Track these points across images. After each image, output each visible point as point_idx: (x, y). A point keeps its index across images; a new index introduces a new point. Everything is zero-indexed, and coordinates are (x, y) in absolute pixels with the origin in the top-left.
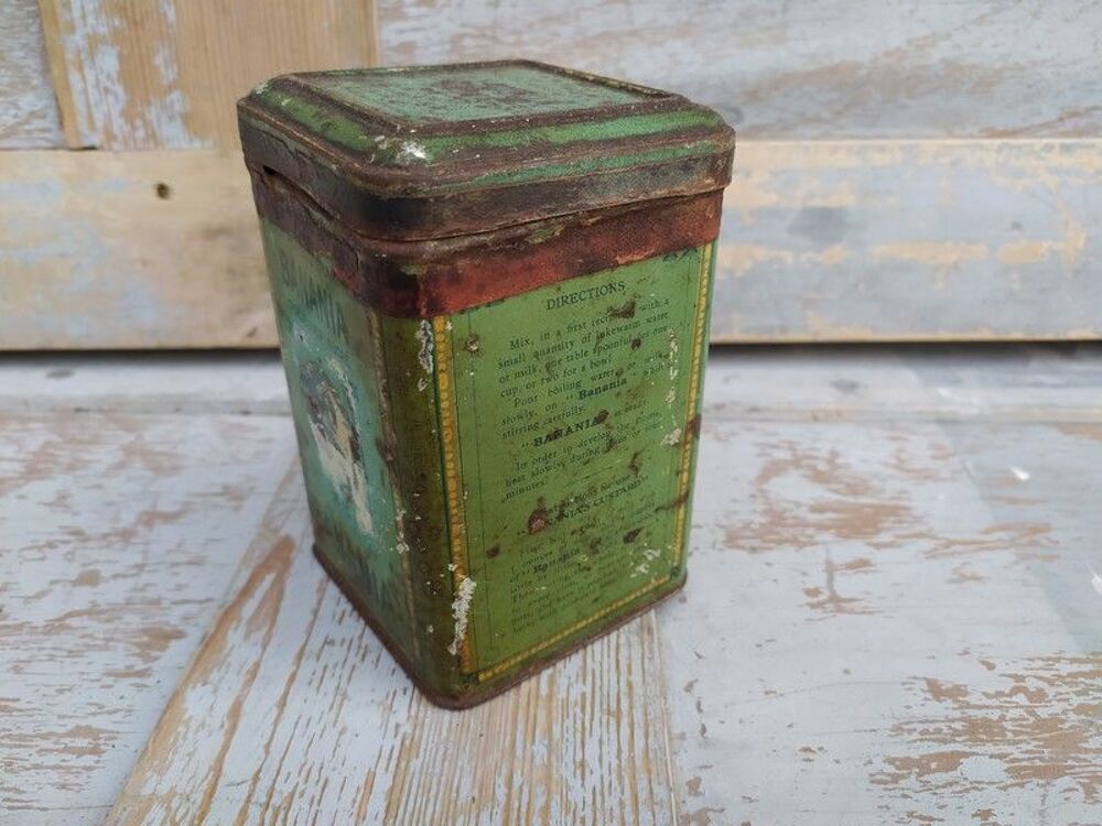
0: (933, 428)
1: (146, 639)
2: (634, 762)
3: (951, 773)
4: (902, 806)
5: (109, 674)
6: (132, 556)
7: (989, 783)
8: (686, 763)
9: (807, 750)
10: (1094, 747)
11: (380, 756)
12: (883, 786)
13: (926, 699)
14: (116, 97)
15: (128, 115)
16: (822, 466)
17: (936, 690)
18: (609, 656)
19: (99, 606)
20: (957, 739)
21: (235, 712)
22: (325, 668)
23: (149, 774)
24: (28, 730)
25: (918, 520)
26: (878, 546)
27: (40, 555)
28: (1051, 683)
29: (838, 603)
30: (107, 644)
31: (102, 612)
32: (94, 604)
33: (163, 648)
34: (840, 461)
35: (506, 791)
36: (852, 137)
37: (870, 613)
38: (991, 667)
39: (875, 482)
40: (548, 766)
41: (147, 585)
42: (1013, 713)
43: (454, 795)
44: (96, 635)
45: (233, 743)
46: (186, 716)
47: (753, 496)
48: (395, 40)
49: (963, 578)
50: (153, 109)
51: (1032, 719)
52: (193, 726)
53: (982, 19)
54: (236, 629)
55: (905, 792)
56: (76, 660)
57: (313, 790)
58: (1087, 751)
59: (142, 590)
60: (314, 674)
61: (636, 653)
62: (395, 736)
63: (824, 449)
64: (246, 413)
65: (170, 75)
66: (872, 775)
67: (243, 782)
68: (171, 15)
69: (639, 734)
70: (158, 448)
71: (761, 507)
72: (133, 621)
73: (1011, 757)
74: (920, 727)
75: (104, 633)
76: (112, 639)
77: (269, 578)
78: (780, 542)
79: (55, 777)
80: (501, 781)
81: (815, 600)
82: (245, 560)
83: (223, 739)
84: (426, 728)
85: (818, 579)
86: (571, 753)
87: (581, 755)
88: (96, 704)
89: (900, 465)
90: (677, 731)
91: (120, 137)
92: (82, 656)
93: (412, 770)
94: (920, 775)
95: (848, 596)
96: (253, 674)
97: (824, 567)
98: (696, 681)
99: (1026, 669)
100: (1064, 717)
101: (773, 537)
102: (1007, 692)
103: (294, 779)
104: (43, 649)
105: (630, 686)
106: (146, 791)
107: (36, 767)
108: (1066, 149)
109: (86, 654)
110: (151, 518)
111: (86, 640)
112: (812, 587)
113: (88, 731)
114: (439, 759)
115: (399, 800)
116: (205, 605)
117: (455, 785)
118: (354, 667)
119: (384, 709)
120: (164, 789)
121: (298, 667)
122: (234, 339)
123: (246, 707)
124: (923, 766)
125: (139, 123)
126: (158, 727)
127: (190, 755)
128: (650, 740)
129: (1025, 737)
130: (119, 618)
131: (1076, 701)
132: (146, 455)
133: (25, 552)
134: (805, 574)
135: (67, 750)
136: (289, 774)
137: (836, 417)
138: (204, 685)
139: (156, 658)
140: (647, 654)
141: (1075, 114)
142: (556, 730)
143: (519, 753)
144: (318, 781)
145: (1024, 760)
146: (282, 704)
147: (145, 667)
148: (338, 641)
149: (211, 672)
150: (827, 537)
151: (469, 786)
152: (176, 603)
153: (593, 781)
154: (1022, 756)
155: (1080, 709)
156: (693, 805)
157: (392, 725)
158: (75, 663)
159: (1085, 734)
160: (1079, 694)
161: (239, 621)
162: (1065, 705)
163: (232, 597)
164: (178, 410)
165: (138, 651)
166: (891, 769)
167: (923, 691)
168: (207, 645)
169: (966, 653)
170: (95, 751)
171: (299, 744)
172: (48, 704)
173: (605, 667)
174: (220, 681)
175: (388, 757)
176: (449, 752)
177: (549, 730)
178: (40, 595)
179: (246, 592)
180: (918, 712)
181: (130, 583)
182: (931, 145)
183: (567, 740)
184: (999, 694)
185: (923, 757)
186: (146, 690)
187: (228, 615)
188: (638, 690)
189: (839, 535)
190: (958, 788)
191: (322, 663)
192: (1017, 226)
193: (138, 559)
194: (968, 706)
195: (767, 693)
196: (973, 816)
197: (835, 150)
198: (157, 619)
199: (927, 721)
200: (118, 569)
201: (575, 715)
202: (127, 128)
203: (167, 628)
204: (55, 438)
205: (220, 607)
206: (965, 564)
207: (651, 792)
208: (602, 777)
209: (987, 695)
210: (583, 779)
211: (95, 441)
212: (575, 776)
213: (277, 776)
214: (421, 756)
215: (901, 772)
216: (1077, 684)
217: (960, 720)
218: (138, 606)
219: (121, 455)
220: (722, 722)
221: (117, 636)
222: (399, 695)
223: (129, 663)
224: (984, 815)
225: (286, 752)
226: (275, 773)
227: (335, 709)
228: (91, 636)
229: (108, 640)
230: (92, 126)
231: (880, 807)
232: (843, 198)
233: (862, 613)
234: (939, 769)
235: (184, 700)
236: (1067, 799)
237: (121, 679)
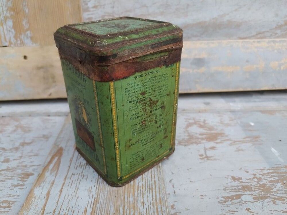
0: (229, 113)
1: (23, 176)
2: (157, 201)
3: (239, 200)
4: (227, 209)
5: (12, 186)
6: (18, 154)
7: (249, 201)
8: (170, 201)
9: (202, 196)
10: (274, 191)
11: (88, 204)
12: (222, 204)
13: (231, 181)
14: (12, 32)
15: (16, 37)
16: (202, 124)
17: (234, 179)
18: (149, 174)
20: (240, 191)
21: (48, 194)
22: (73, 181)
23: (24, 212)
25: (227, 136)
26: (217, 143)
28: (263, 175)
29: (207, 158)
31: (10, 169)
32: (8, 167)
33: (28, 178)
34: (206, 122)
35: (123, 211)
36: (205, 40)
37: (216, 160)
38: (248, 172)
39: (215, 127)
40: (134, 203)
41: (23, 162)
42: (254, 183)
43: (109, 213)
44: (9, 176)
45: (48, 202)
46: (35, 196)
47: (184, 132)
48: (87, 17)
49: (239, 150)
50: (22, 36)
51: (258, 185)
52: (37, 198)
53: (236, 10)
54: (48, 172)
55: (228, 205)
57: (70, 213)
58: (273, 192)
59: (21, 163)
60: (69, 183)
61: (156, 173)
62: (92, 198)
63: (202, 120)
64: (49, 116)
65: (27, 27)
66: (219, 201)
67: (51, 213)
68: (27, 11)
69: (158, 194)
70: (25, 126)
71: (187, 134)
72: (19, 171)
73: (254, 195)
74: (230, 188)
75: (11, 175)
77: (56, 158)
78: (192, 143)
80: (121, 208)
81: (201, 157)
82: (50, 154)
83: (45, 201)
84: (101, 196)
85: (202, 152)
86: (140, 200)
87: (143, 200)
88: (9, 194)
89: (222, 123)
90: (167, 193)
91: (13, 43)
92: (4, 181)
93: (97, 207)
94: (231, 200)
95: (210, 156)
96: (53, 184)
97: (203, 149)
98: (172, 179)
99: (256, 172)
100: (266, 184)
102: (252, 178)
103: (65, 211)
105: (155, 181)
108: (259, 42)
109: (6, 181)
110: (23, 144)
111: (5, 177)
112: (201, 154)
113: (7, 202)
114: (105, 203)
116: (39, 166)
117: (109, 210)
118: (80, 181)
119: (89, 191)
121: (65, 182)
122: (45, 96)
123: (51, 192)
124: (232, 198)
125: (18, 39)
126: (27, 199)
127: (36, 206)
128: (161, 195)
129: (257, 189)
130: (15, 171)
131: (269, 179)
132: (22, 128)
134: (199, 151)
136: (64, 210)
137: (205, 111)
138: (39, 187)
139: (26, 181)
140: (159, 173)
141: (260, 33)
142: (136, 194)
143: (126, 200)
144: (71, 211)
145: (257, 195)
146: (61, 191)
147: (22, 183)
148: (76, 174)
149: (41, 184)
150: (204, 141)
151: (113, 210)
152: (31, 166)
153: (146, 207)
154: (256, 194)
155: (270, 182)
156: (173, 212)
157: (91, 195)
158: (3, 183)
159: (272, 188)
160: (269, 178)
161: (48, 170)
162: (267, 181)
163: (46, 164)
164: (30, 116)
165: (20, 179)
166: (224, 199)
167: (231, 179)
168: (40, 177)
169: (241, 169)
170: (9, 207)
171: (66, 202)
173: (148, 177)
174: (44, 186)
175: (91, 203)
176: (107, 201)
177: (134, 195)
179: (50, 162)
180: (230, 184)
181: (18, 161)
182: (225, 42)
183: (139, 196)
184: (250, 179)
185: (232, 196)
186: (23, 190)
187: (45, 168)
188: (157, 182)
189: (207, 141)
190: (241, 203)
191: (72, 179)
192: (247, 61)
193: (20, 155)
194: (242, 182)
195: (190, 182)
196: (245, 210)
197: (201, 43)
198: (26, 170)
199: (232, 187)
200: (15, 158)
201: (141, 190)
202: (15, 41)
203: (29, 173)
205: (43, 166)
206: (239, 146)
207: (162, 208)
208: (148, 206)
209: (247, 179)
210: (143, 206)
211: (8, 124)
212: (141, 206)
213: (60, 210)
214: (100, 203)
215: (226, 200)
216: (269, 175)
217: (240, 186)
218: (20, 167)
219: (15, 128)
220: (179, 190)
221: (15, 176)
222: (93, 187)
223: (18, 183)
224: (248, 209)
225: (62, 204)
226: (60, 209)
227: (76, 192)
228: (7, 176)
229: (12, 177)
230: (6, 40)
231: (221, 209)
232: (204, 55)
233: (214, 160)
234: (236, 199)
235: (34, 192)
236: (269, 204)
237: (16, 187)
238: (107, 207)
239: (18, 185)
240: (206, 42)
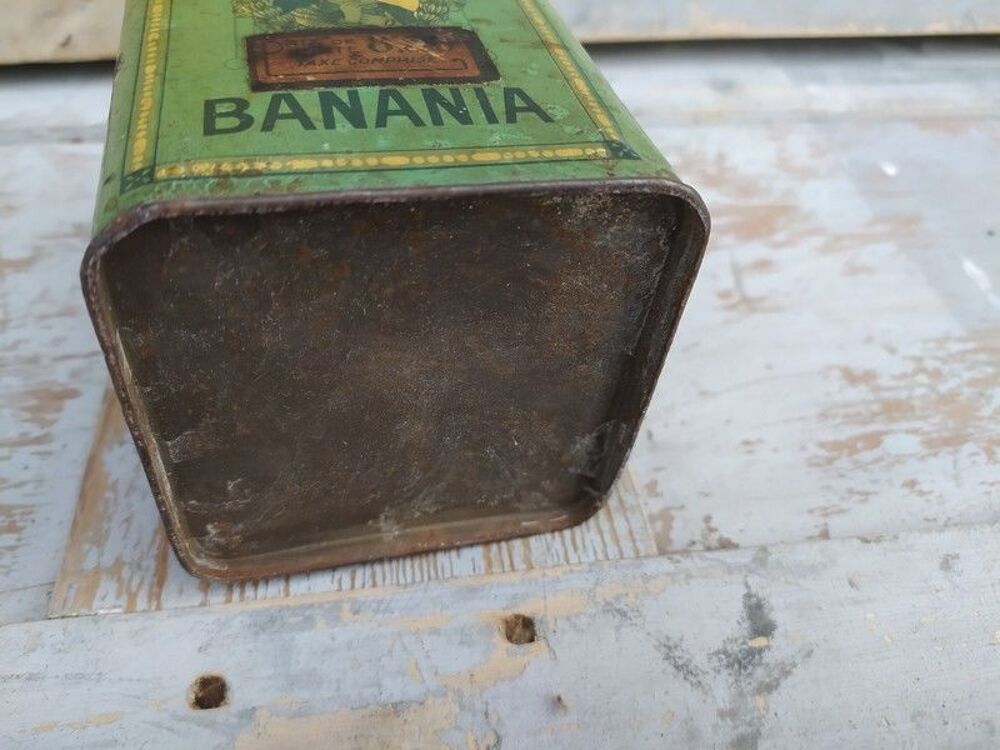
0: (807, 126)
1: (34, 402)
3: (876, 451)
4: (841, 485)
7: (909, 456)
8: (641, 468)
9: (747, 443)
10: (986, 415)
12: (819, 469)
13: (842, 386)
16: (712, 169)
17: (851, 377)
20: (876, 419)
23: (86, 547)
25: (806, 217)
26: (778, 246)
28: (944, 361)
29: (750, 304)
33: (59, 410)
34: (728, 163)
37: (779, 310)
38: (894, 351)
39: (763, 184)
41: (17, 342)
42: (919, 391)
49: (856, 270)
51: (933, 396)
52: (122, 491)
55: (841, 472)
58: (981, 419)
63: (711, 153)
64: (77, 140)
66: (808, 460)
72: (13, 383)
73: (922, 431)
74: (841, 412)
81: (727, 302)
85: (728, 282)
89: (783, 163)
94: (851, 454)
95: (758, 296)
97: (729, 269)
99: (922, 351)
100: (958, 391)
102: (909, 373)
106: (89, 566)
112: (723, 289)
116: (92, 358)
120: (108, 561)
122: (43, 51)
124: (850, 447)
129: (931, 412)
131: (967, 375)
134: (715, 277)
137: (718, 118)
139: (52, 422)
145: (933, 432)
147: (41, 433)
150: (729, 239)
152: (57, 359)
154: (931, 429)
155: (972, 383)
156: (655, 506)
159: (978, 404)
160: (969, 369)
162: (959, 380)
165: (28, 415)
166: (822, 453)
167: (839, 379)
169: (870, 340)
170: (12, 528)
180: (837, 398)
184: (904, 376)
185: (850, 439)
186: (51, 457)
189: (738, 237)
190: (884, 463)
194: (878, 389)
195: (702, 394)
196: (902, 486)
198: (40, 378)
199: (847, 406)
203: (57, 388)
206: (855, 256)
207: (621, 499)
209: (894, 377)
215: (832, 454)
216: (965, 361)
217: (875, 402)
218: (14, 367)
220: (667, 426)
223: (23, 430)
224: (912, 484)
231: (822, 488)
233: (773, 311)
234: (866, 448)
235: (103, 464)
236: (974, 462)
237: (18, 449)
239: (24, 441)
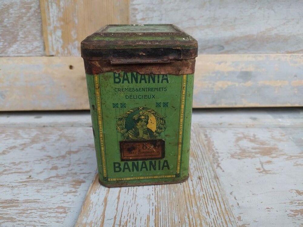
0: (279, 129)
1: (74, 183)
2: (223, 212)
4: (299, 222)
5: (65, 192)
6: (66, 162)
8: (236, 212)
9: (268, 208)
11: (150, 211)
12: (292, 217)
13: (297, 195)
14: (60, 42)
15: (63, 47)
16: (252, 138)
17: (299, 193)
19: (58, 175)
21: (106, 200)
22: (129, 189)
23: (83, 217)
24: (44, 207)
25: (281, 151)
26: (273, 157)
27: (39, 162)
29: (266, 172)
30: (63, 185)
31: (60, 176)
33: (80, 185)
34: (256, 137)
35: (188, 220)
36: (253, 53)
37: (275, 174)
39: (267, 142)
40: (199, 213)
41: (72, 169)
43: (174, 221)
44: (59, 182)
45: (107, 208)
46: (92, 202)
47: (235, 146)
49: (297, 165)
50: (70, 46)
52: (94, 204)
53: (284, 24)
55: (299, 219)
56: (55, 189)
57: (133, 220)
60: (126, 190)
61: (215, 184)
62: (153, 206)
63: (252, 134)
64: (91, 127)
65: (75, 37)
66: (288, 214)
67: (112, 219)
68: (76, 21)
69: (222, 204)
70: (69, 135)
71: (238, 148)
72: (70, 178)
74: (298, 202)
75: (62, 182)
76: (64, 183)
78: (246, 157)
79: (55, 219)
80: (186, 217)
81: (260, 171)
83: (103, 208)
84: (161, 204)
85: (259, 166)
86: (204, 209)
87: (207, 210)
88: (63, 200)
89: (273, 138)
90: (231, 204)
91: (61, 53)
92: (57, 188)
93: (160, 214)
94: (301, 214)
95: (268, 170)
96: (108, 190)
97: (259, 163)
98: (233, 192)
101: (244, 155)
103: (126, 218)
104: (45, 186)
106: (84, 222)
107: (49, 217)
109: (57, 187)
110: (70, 153)
111: (56, 184)
112: (258, 168)
113: (62, 207)
114: (167, 212)
115: (158, 223)
116: (89, 174)
117: (173, 219)
118: (137, 189)
119: (148, 199)
120: (89, 221)
121: (121, 189)
123: (108, 199)
124: (301, 212)
125: (66, 49)
128: (226, 205)
130: (65, 178)
132: (66, 137)
133: (35, 162)
134: (255, 165)
135: (57, 212)
136: (125, 216)
137: (253, 126)
138: (95, 193)
139: (78, 188)
140: (219, 184)
142: (198, 203)
143: (189, 209)
144: (133, 218)
146: (119, 198)
147: (75, 190)
149: (96, 190)
150: (258, 155)
151: (177, 218)
152: (81, 174)
153: (212, 217)
156: (240, 223)
157: (151, 203)
158: (55, 190)
164: (72, 126)
165: (72, 186)
167: (295, 193)
168: (94, 183)
170: (65, 212)
171: (126, 209)
172: (49, 200)
173: (208, 188)
174: (99, 193)
175: (152, 211)
176: (169, 210)
177: (196, 204)
178: (41, 172)
180: (296, 198)
181: (67, 169)
182: (273, 55)
183: (202, 206)
185: (301, 210)
186: (77, 196)
188: (219, 193)
189: (261, 155)
192: (296, 76)
193: (68, 163)
195: (253, 194)
197: (248, 57)
198: (77, 178)
199: (299, 200)
200: (63, 165)
202: (62, 50)
203: (80, 180)
204: (40, 133)
205: (95, 174)
206: (297, 161)
207: (229, 219)
208: (215, 216)
210: (209, 216)
211: (51, 134)
212: (207, 216)
214: (162, 211)
215: (296, 214)
218: (70, 175)
219: (58, 137)
220: (243, 202)
221: (65, 183)
222: (151, 195)
223: (70, 189)
225: (122, 211)
226: (121, 216)
227: (134, 199)
228: (58, 183)
229: (63, 184)
230: (53, 50)
231: (293, 223)
232: (251, 69)
233: (273, 174)
235: (90, 198)
237: (69, 194)
238: (170, 215)
240: (254, 55)
